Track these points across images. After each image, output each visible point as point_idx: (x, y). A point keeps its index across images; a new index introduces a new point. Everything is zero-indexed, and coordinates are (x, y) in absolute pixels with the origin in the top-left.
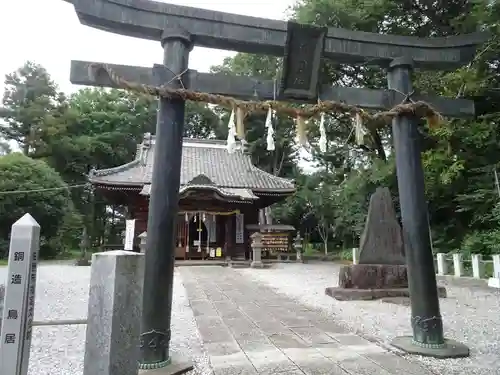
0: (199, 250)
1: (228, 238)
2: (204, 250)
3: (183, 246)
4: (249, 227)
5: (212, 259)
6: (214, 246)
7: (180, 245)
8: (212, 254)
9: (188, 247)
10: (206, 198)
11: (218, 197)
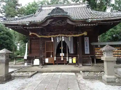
0: (62, 59)
1: (80, 51)
2: (65, 59)
3: (53, 56)
4: (93, 44)
5: (70, 64)
6: (72, 56)
7: (51, 56)
8: (70, 62)
9: (55, 58)
10: (63, 24)
11: (70, 22)
